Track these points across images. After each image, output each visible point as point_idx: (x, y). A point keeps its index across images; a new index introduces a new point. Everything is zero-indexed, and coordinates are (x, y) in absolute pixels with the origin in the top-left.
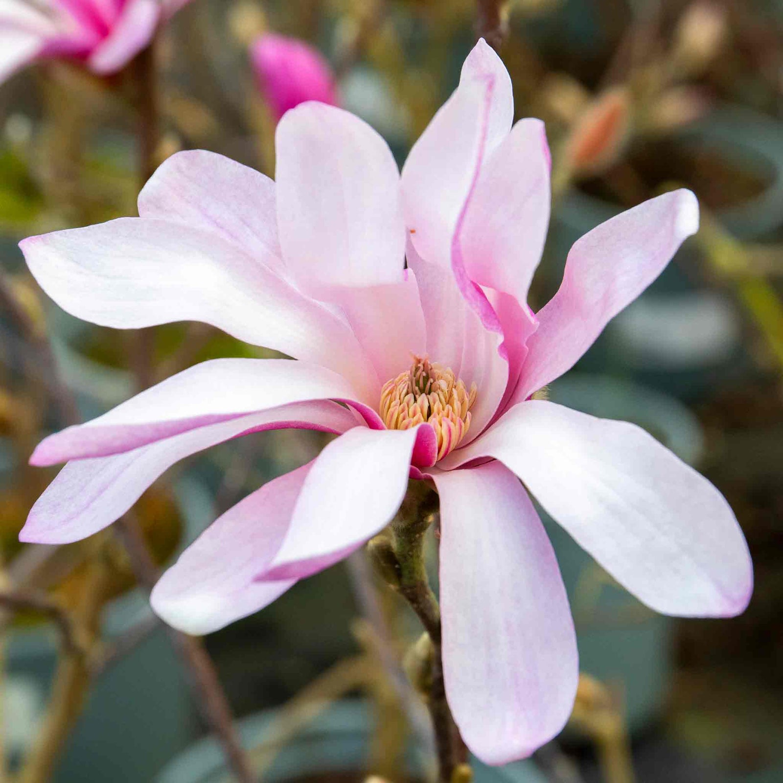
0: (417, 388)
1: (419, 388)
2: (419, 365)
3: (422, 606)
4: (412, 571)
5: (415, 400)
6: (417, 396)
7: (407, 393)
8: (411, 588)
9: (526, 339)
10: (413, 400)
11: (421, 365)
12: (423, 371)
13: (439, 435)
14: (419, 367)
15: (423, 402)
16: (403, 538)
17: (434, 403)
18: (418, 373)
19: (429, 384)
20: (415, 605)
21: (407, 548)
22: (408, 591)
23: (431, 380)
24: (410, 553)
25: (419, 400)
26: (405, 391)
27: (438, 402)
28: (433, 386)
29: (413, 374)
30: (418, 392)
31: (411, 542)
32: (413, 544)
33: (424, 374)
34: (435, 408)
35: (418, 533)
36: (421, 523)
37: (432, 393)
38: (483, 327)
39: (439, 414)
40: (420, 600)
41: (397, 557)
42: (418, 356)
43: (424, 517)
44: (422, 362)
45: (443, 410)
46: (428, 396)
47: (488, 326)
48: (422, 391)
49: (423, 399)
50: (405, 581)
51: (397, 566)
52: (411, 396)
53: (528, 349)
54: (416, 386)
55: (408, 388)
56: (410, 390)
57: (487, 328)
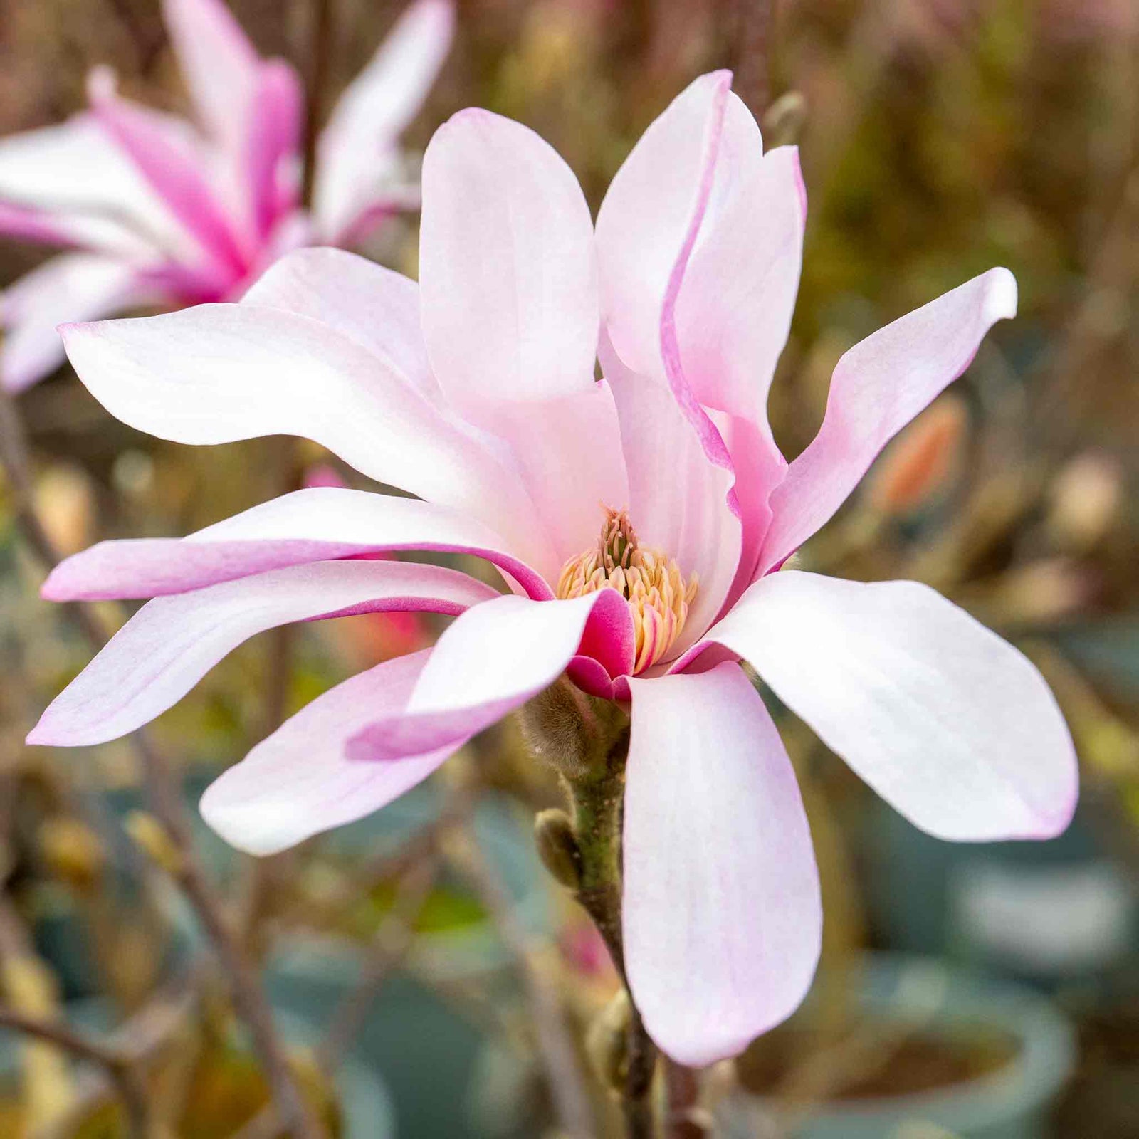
0: (609, 557)
1: (612, 558)
2: (613, 521)
3: (612, 926)
4: (598, 865)
5: (607, 577)
6: (609, 570)
7: (596, 568)
8: (596, 892)
9: (769, 494)
10: (603, 576)
11: (616, 521)
12: (619, 530)
13: (639, 629)
14: (614, 524)
15: (617, 580)
16: (586, 804)
17: (634, 582)
18: (612, 533)
19: (627, 551)
20: (603, 926)
21: (592, 823)
22: (593, 898)
23: (630, 545)
24: (596, 831)
25: (612, 576)
26: (593, 564)
27: (639, 581)
28: (633, 555)
29: (605, 535)
30: (612, 564)
31: (597, 813)
32: (600, 817)
33: (620, 534)
34: (635, 590)
35: (607, 797)
36: (613, 780)
37: (632, 567)
38: (705, 457)
39: (640, 599)
40: (610, 916)
41: (577, 839)
42: (612, 508)
43: (615, 773)
44: (618, 517)
45: (647, 593)
46: (625, 569)
47: (714, 458)
48: (617, 562)
49: (617, 574)
50: (589, 881)
51: (577, 855)
52: (601, 569)
53: (771, 512)
54: (609, 553)
55: (597, 560)
56: (600, 560)
57: (711, 460)
